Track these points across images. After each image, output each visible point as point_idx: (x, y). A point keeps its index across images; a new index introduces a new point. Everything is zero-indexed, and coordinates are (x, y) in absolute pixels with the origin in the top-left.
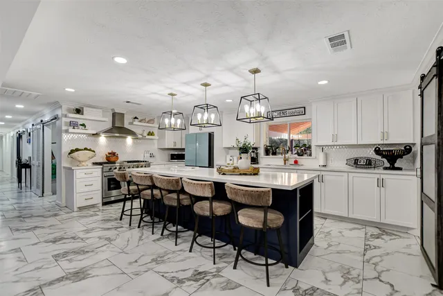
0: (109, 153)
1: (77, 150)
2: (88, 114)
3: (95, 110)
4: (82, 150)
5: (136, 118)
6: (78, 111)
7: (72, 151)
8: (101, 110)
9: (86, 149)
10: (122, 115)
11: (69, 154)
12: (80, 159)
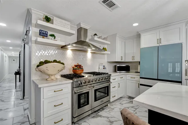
0: (76, 66)
1: (46, 62)
2: (57, 24)
3: (64, 21)
4: (51, 62)
5: (95, 35)
6: (48, 19)
7: (41, 64)
8: (69, 23)
9: (55, 61)
10: (86, 30)
11: (38, 66)
12: (50, 72)
